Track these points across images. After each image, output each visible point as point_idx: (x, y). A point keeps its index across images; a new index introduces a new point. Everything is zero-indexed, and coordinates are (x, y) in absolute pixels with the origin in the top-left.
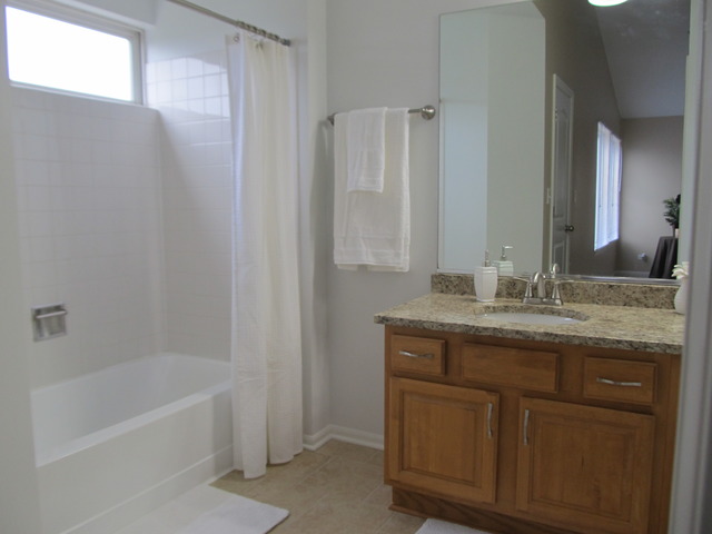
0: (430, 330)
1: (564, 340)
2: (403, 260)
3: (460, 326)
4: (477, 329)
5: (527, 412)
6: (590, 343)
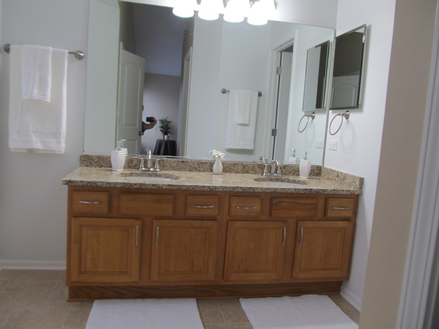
0: (101, 187)
1: (177, 188)
2: (62, 146)
3: (120, 183)
4: (131, 184)
5: (158, 228)
6: (191, 188)
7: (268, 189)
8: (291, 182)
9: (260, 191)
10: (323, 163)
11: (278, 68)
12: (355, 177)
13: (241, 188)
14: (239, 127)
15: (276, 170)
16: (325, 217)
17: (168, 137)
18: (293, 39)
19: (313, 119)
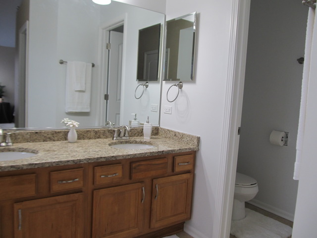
1: (40, 166)
5: (20, 211)
6: (54, 165)
7: (128, 155)
8: (138, 143)
9: (121, 158)
10: (159, 124)
11: (107, 44)
12: (193, 136)
13: (104, 158)
14: (77, 93)
15: (125, 133)
16: (173, 173)
17: (3, 100)
18: (123, 21)
19: (147, 87)
